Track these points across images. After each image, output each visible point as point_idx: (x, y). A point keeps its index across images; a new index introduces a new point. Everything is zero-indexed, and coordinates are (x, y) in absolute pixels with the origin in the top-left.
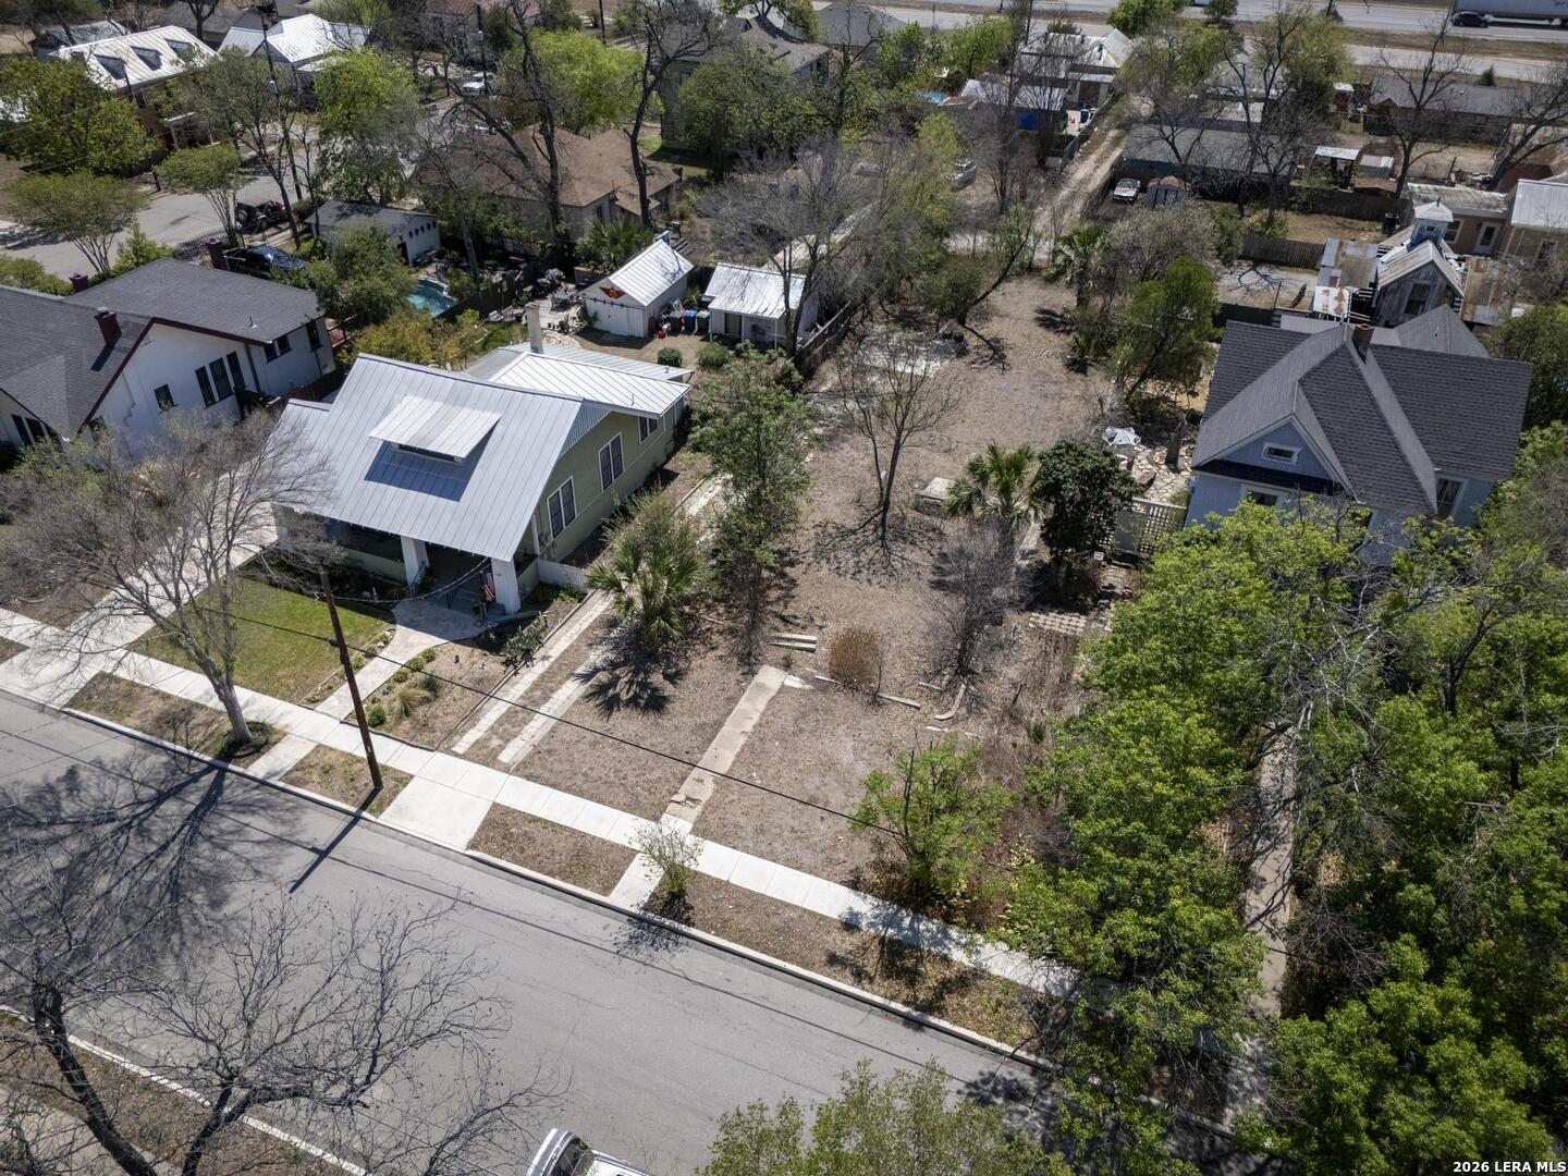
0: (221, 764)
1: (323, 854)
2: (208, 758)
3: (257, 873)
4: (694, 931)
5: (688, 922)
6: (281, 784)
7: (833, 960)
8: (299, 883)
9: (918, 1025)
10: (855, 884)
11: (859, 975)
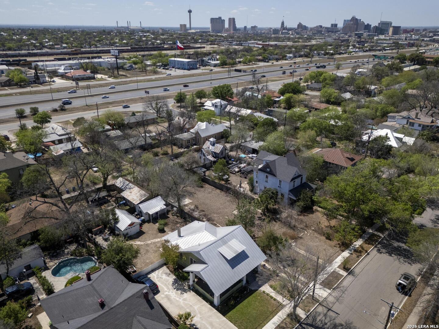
0: (300, 323)
1: (329, 310)
2: (298, 325)
3: (334, 319)
4: (352, 268)
5: (350, 268)
6: (309, 313)
7: (358, 257)
8: (337, 313)
9: (368, 254)
10: (343, 251)
11: (361, 255)
